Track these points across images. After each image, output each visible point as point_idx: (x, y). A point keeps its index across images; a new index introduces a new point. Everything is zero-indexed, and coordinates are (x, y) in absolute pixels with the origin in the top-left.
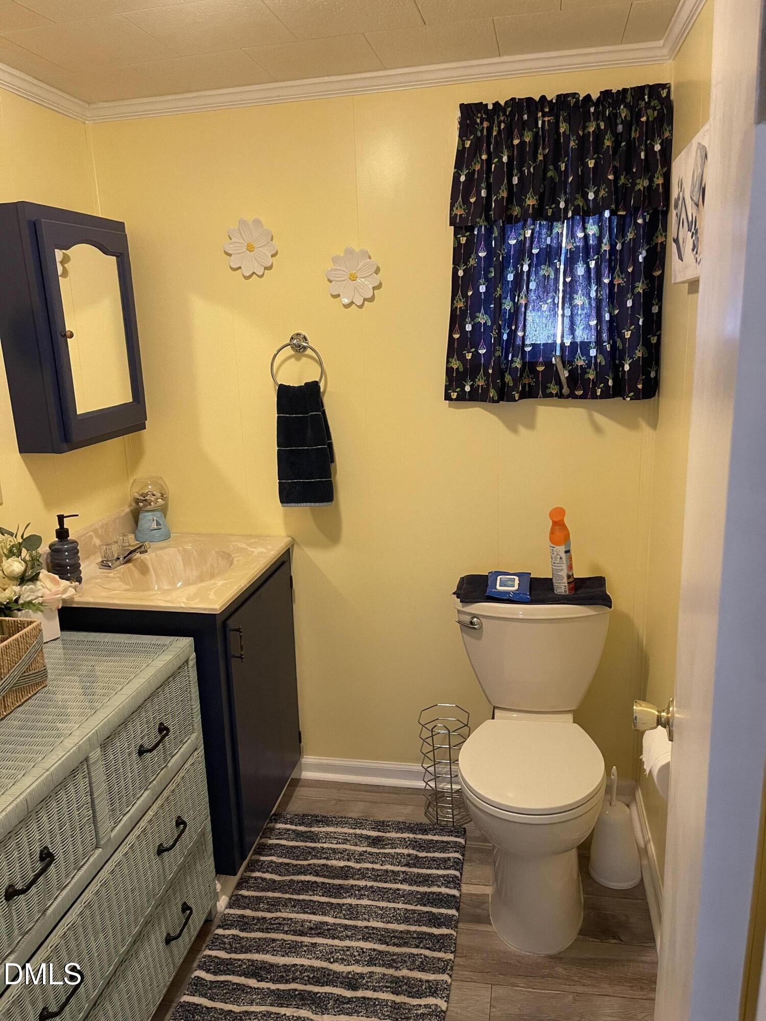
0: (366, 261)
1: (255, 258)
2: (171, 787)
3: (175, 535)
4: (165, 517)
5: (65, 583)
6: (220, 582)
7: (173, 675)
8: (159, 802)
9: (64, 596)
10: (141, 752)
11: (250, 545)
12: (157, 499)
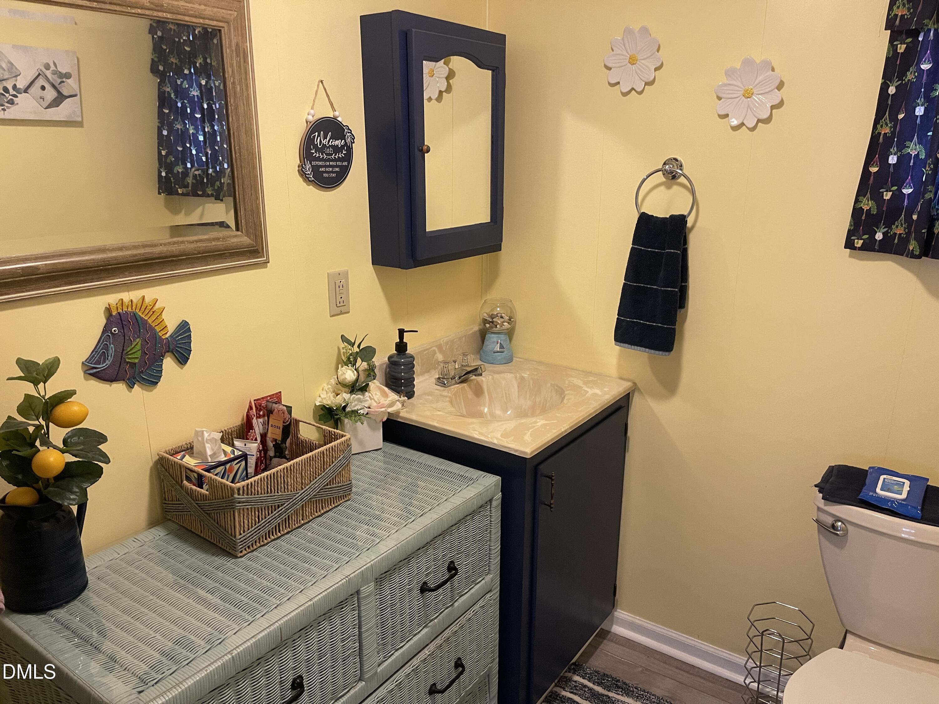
0: (768, 74)
1: (636, 72)
2: (454, 628)
3: (518, 359)
4: (510, 340)
5: (393, 396)
6: (541, 422)
7: (472, 514)
8: (438, 641)
9: (390, 410)
10: (424, 589)
11: (586, 383)
12: (504, 322)
